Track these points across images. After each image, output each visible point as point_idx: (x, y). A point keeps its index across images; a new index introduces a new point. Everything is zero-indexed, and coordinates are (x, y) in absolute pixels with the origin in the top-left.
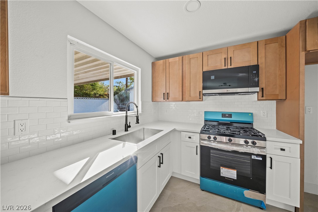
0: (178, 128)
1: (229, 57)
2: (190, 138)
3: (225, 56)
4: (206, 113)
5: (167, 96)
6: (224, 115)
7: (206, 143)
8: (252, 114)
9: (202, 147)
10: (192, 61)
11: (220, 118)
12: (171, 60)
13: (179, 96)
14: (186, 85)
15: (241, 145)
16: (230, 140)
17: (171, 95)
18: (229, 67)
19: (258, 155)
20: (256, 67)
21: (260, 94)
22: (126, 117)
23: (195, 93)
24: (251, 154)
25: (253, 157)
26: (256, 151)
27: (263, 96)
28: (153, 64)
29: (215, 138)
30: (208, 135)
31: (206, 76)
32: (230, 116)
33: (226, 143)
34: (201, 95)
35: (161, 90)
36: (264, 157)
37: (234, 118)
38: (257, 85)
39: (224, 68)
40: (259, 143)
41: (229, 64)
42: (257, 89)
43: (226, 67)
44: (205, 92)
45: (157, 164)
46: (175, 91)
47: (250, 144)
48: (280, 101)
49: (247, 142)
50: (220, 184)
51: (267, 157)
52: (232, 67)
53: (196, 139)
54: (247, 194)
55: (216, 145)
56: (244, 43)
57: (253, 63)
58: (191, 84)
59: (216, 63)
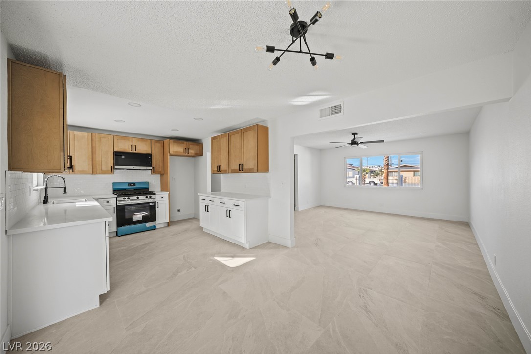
1: (134, 145)
2: (108, 202)
3: (132, 144)
4: (114, 184)
6: (130, 184)
7: (123, 203)
8: (148, 182)
9: (118, 206)
10: (103, 140)
11: (127, 187)
12: (77, 133)
13: (89, 169)
14: (97, 160)
15: (144, 199)
16: (138, 198)
17: (77, 168)
18: (135, 152)
19: (152, 203)
20: (150, 155)
21: (153, 170)
22: (46, 189)
23: (106, 168)
25: (150, 204)
26: (151, 200)
27: (154, 171)
29: (129, 198)
30: (123, 198)
31: (117, 155)
32: (134, 184)
33: (136, 200)
34: (113, 169)
36: (155, 203)
37: (137, 186)
38: (151, 165)
39: (131, 151)
40: (153, 196)
41: (134, 150)
42: (151, 168)
43: (132, 151)
44: (116, 167)
46: (83, 164)
47: (149, 197)
48: (162, 175)
49: (147, 197)
50: (132, 226)
51: (157, 202)
52: (136, 152)
53: (113, 202)
54: (148, 225)
55: (129, 202)
56: (143, 138)
57: (149, 152)
58: (103, 160)
59: (124, 147)
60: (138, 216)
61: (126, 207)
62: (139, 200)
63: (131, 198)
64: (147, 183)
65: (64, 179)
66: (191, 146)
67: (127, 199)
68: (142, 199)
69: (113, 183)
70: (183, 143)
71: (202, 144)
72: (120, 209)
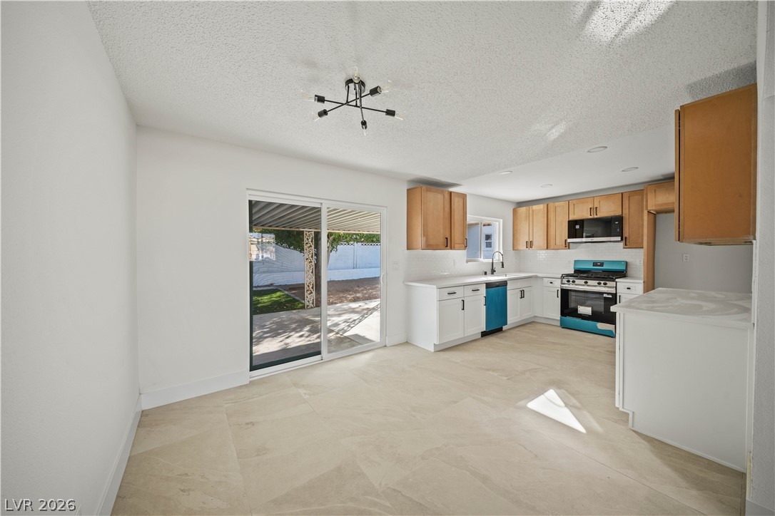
0: (539, 275)
1: (595, 207)
2: (551, 282)
3: (591, 206)
4: (577, 262)
5: (530, 244)
6: (595, 264)
7: (567, 286)
8: (626, 262)
9: (562, 290)
10: (558, 209)
11: (591, 267)
12: (535, 207)
13: (544, 244)
14: (551, 233)
15: (595, 286)
16: (586, 283)
17: (535, 244)
18: (595, 216)
19: (608, 294)
20: (620, 219)
21: (624, 243)
22: (493, 263)
23: (560, 241)
24: (602, 293)
25: (605, 295)
26: (606, 290)
27: (626, 244)
28: (515, 211)
29: (574, 282)
30: (567, 280)
31: (572, 225)
32: (602, 264)
33: (583, 285)
34: (567, 244)
35: (523, 239)
36: (615, 294)
37: (605, 267)
38: (619, 234)
39: (590, 217)
40: (609, 284)
41: (595, 214)
42: (619, 239)
43: (592, 217)
44: (569, 240)
45: (519, 296)
46: (539, 239)
47: (602, 285)
49: (599, 283)
50: (578, 320)
51: (618, 295)
52: (598, 216)
53: (558, 285)
54: (602, 326)
55: (573, 287)
57: (619, 213)
58: (557, 232)
59: (582, 213)
60: (585, 310)
61: (573, 293)
62: (588, 286)
63: (578, 282)
64: (623, 263)
65: (502, 255)
67: (570, 282)
68: (593, 286)
69: (575, 261)
72: (565, 294)
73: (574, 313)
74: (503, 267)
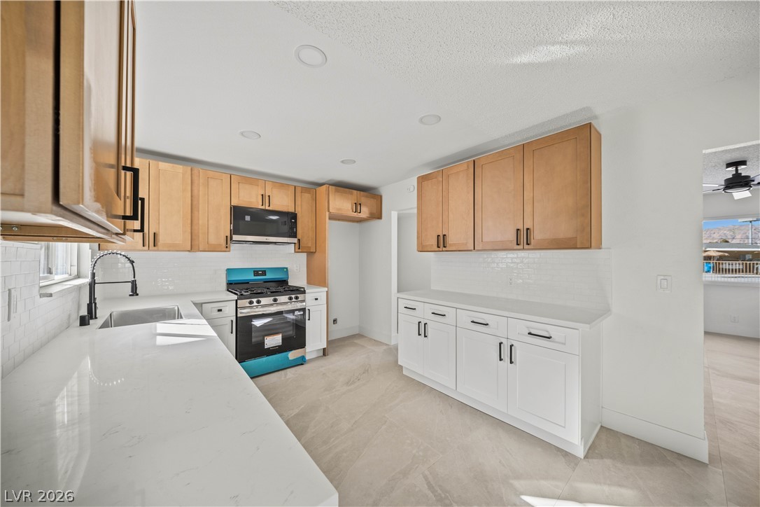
1: (267, 195)
2: (220, 310)
3: (263, 192)
5: (152, 240)
6: (256, 273)
8: (287, 268)
9: (238, 319)
10: (212, 182)
11: (251, 277)
12: (162, 164)
13: (182, 237)
14: (200, 222)
15: (286, 303)
16: (275, 300)
17: (161, 238)
18: (267, 208)
19: (299, 310)
20: (294, 216)
21: (297, 245)
22: (92, 285)
23: (217, 239)
24: (294, 311)
25: (297, 313)
26: (299, 305)
27: (299, 247)
29: (259, 302)
30: (248, 300)
31: (238, 213)
32: (264, 273)
33: (272, 305)
34: (229, 242)
36: (304, 310)
37: (269, 276)
38: (295, 236)
39: (261, 207)
40: (301, 297)
41: (267, 204)
42: (295, 240)
43: (263, 207)
46: (175, 230)
47: (294, 299)
48: (310, 254)
49: (291, 299)
50: (264, 360)
51: (307, 309)
52: (270, 208)
53: (230, 311)
54: (293, 355)
55: (260, 311)
56: (282, 182)
57: (291, 210)
58: (210, 222)
59: (250, 198)
60: (273, 341)
62: (278, 304)
63: (264, 301)
64: (285, 270)
65: (132, 262)
66: (363, 200)
67: (255, 304)
68: (283, 303)
69: (228, 270)
70: (352, 194)
71: (381, 197)
72: (243, 326)
73: (261, 351)
74: (134, 292)
